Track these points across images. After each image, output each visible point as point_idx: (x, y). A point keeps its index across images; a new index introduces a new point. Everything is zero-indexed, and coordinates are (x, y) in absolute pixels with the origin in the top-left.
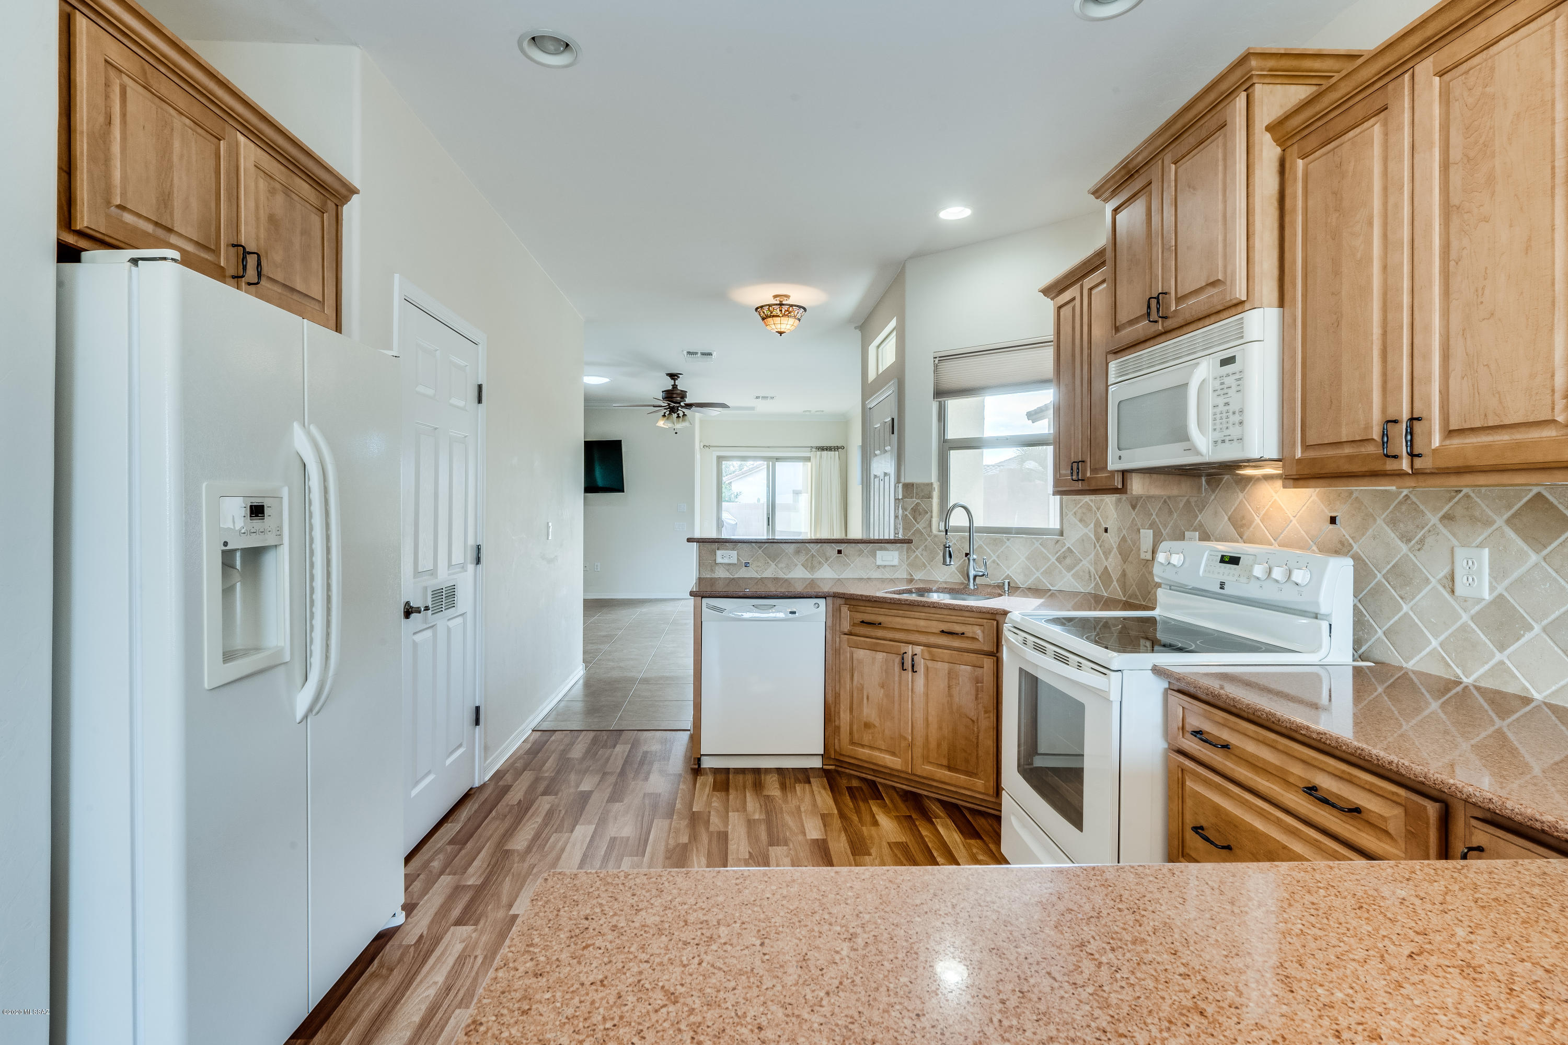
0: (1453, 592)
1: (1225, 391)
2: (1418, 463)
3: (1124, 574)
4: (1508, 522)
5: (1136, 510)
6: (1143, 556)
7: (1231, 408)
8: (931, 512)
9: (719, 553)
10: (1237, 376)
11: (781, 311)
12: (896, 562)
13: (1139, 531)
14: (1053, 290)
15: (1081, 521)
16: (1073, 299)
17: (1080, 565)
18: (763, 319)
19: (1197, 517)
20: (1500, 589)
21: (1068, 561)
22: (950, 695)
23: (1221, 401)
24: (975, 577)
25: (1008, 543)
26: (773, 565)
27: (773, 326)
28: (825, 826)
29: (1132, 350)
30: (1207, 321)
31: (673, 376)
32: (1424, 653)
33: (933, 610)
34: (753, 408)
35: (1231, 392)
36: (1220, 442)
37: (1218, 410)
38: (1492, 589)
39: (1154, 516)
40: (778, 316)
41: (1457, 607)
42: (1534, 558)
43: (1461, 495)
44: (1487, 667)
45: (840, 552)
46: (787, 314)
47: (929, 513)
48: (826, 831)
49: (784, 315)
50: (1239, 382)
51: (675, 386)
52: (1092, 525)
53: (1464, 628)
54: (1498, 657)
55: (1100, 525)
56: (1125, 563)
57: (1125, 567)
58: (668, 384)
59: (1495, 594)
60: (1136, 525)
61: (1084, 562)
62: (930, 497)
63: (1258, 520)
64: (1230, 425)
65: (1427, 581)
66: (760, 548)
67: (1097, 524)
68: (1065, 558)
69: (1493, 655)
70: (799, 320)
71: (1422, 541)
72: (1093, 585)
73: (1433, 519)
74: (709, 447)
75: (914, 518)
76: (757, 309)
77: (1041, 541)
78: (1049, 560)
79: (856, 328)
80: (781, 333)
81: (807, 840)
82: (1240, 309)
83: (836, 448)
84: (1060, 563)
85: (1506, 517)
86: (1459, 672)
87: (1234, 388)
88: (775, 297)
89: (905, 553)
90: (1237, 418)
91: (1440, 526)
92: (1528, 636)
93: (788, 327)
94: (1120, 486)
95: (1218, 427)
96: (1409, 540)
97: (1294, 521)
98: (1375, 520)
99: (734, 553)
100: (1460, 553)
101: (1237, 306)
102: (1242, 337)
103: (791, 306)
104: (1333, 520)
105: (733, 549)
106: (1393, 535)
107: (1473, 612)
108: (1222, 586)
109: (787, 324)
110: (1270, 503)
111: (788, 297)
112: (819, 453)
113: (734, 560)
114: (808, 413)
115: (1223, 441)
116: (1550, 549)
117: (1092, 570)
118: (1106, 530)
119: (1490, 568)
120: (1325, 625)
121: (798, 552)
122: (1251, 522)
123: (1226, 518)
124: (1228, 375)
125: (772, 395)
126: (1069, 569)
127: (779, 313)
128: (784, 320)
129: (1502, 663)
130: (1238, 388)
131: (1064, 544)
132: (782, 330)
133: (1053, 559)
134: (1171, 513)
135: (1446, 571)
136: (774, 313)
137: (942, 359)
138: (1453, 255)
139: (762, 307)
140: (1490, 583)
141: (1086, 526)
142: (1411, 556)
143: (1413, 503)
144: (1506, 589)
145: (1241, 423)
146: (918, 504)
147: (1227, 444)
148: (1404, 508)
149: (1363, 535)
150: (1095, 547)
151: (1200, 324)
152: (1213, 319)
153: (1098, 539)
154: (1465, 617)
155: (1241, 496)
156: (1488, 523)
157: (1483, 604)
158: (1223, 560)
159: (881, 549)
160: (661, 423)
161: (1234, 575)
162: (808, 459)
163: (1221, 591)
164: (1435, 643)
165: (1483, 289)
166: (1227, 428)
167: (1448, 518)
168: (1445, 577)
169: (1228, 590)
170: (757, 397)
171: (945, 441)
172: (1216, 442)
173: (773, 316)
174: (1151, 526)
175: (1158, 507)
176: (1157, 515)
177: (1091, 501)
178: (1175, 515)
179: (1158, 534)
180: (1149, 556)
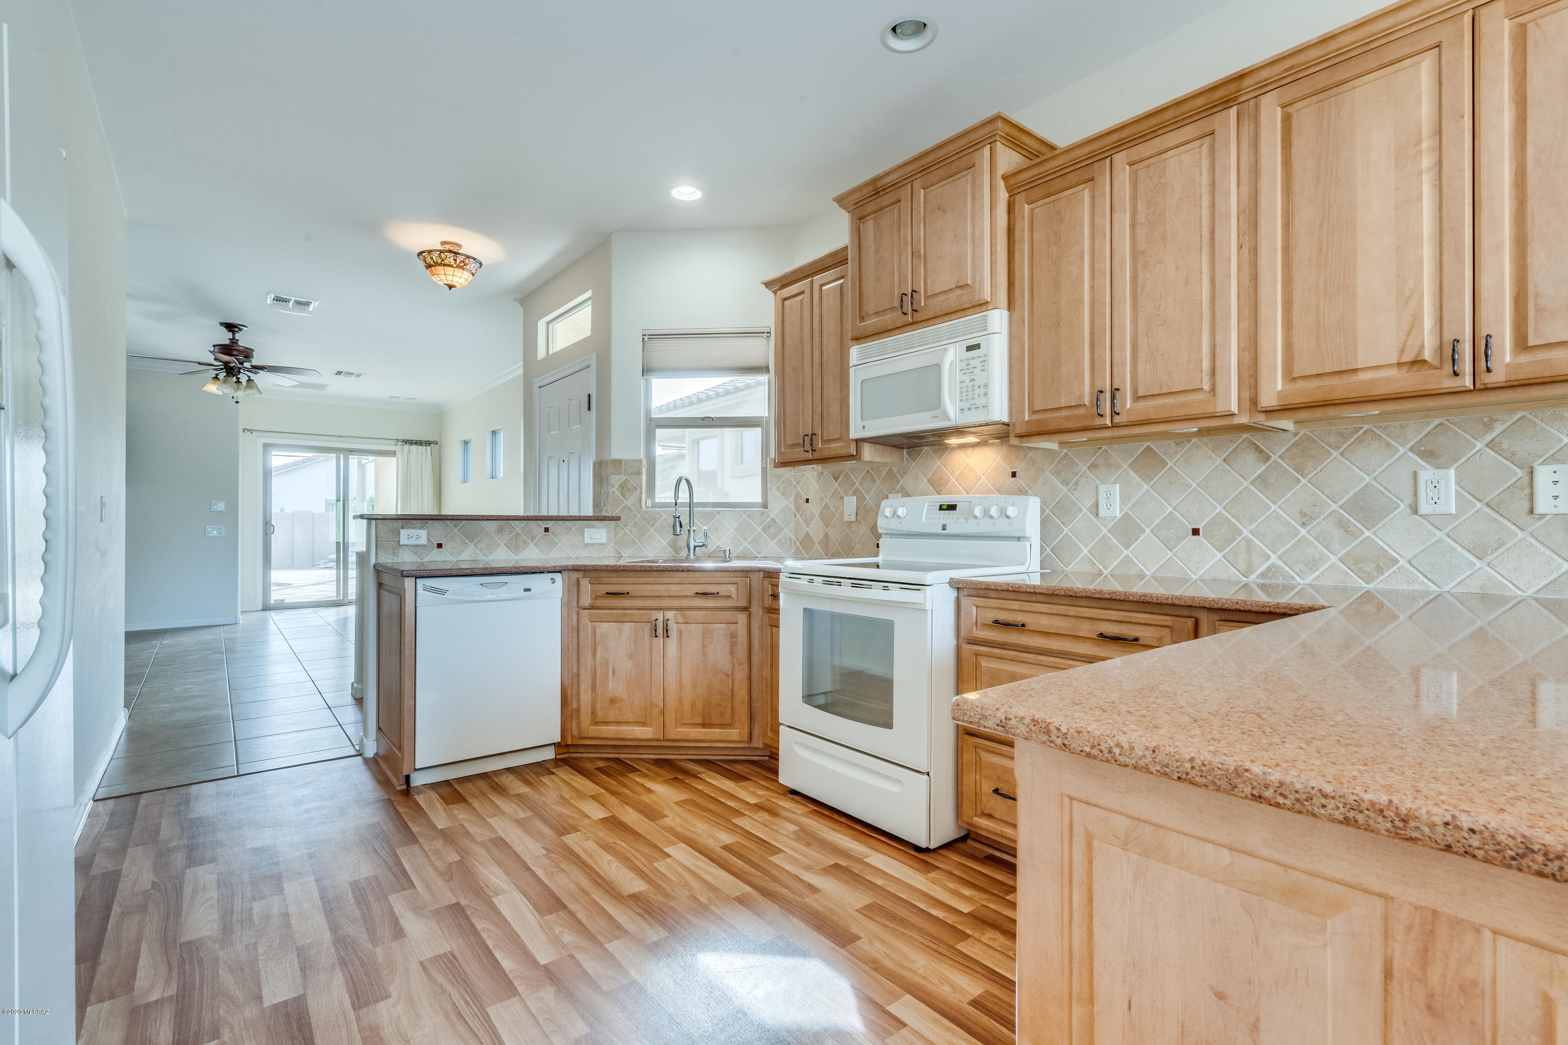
0: (1097, 515)
1: (971, 370)
2: (1117, 419)
3: (827, 536)
4: (1130, 466)
5: (839, 481)
6: (846, 519)
7: (976, 383)
8: (641, 488)
9: (403, 532)
10: (982, 359)
11: (455, 260)
12: (604, 540)
13: (842, 498)
14: (778, 284)
15: (783, 494)
16: (802, 293)
17: (783, 533)
18: (429, 266)
19: (899, 481)
20: (1126, 509)
21: (772, 530)
22: (705, 654)
23: (967, 378)
24: (695, 547)
25: (718, 516)
26: (472, 546)
27: (443, 277)
28: (603, 805)
29: (876, 337)
30: (953, 316)
31: (230, 327)
32: (1078, 559)
33: (684, 574)
34: (322, 387)
35: (977, 371)
36: (966, 409)
37: (964, 385)
38: (1121, 509)
39: (857, 485)
40: (452, 266)
41: (1099, 524)
42: (1146, 487)
43: (1101, 451)
44: (1118, 561)
45: (547, 530)
46: (461, 267)
47: (639, 490)
48: (607, 809)
49: (458, 267)
50: (984, 364)
51: (234, 341)
52: (792, 498)
53: (1104, 538)
54: (1125, 552)
55: (801, 497)
56: (827, 526)
57: (827, 530)
58: (224, 337)
59: (1123, 513)
60: (839, 493)
61: (786, 530)
62: (639, 473)
63: (953, 480)
64: (976, 396)
65: (1081, 510)
66: (456, 526)
67: (798, 496)
68: (769, 527)
69: (1122, 552)
70: (473, 275)
71: (1077, 484)
72: (793, 550)
73: (1084, 468)
74: (251, 431)
75: (622, 494)
76: (420, 253)
77: (747, 514)
78: (756, 530)
79: (515, 300)
80: (451, 287)
81: (595, 821)
82: (984, 308)
83: (428, 443)
84: (765, 532)
85: (1129, 463)
86: (1101, 567)
87: (979, 367)
88: (443, 243)
89: (613, 530)
90: (982, 391)
91: (1088, 472)
92: (1143, 536)
93: (462, 281)
94: (855, 454)
95: (964, 398)
96: (1069, 484)
97: (983, 478)
98: (1044, 471)
99: (423, 533)
100: (1102, 489)
101: (982, 305)
102: (986, 330)
103: (468, 257)
104: (1014, 474)
105: (422, 528)
106: (1057, 481)
107: (1110, 526)
108: (944, 528)
109: (460, 278)
110: (964, 466)
111: (459, 246)
112: (406, 447)
113: (423, 541)
114: (395, 400)
115: (969, 409)
116: (1155, 480)
117: (793, 537)
118: (807, 501)
119: (1120, 497)
120: (1028, 544)
121: (500, 530)
122: (948, 481)
123: (926, 480)
124: (973, 358)
125: (360, 372)
126: (773, 537)
127: (453, 263)
128: (458, 272)
129: (1127, 556)
130: (983, 368)
131: (769, 515)
132: (454, 283)
133: (759, 529)
134: (874, 481)
135: (1091, 503)
136: (446, 261)
137: (650, 337)
138: (1140, 282)
139: (430, 252)
140: (1120, 506)
141: (787, 499)
142: (1069, 494)
143: (1071, 458)
144: (1130, 509)
145: (985, 394)
146: (626, 481)
147: (973, 411)
148: (1064, 462)
149: (1036, 483)
150: (795, 516)
151: (947, 318)
152: (958, 314)
153: (798, 510)
154: (1105, 531)
155: (939, 462)
156: (1119, 467)
157: (1117, 519)
158: (941, 508)
159: (589, 527)
160: (212, 388)
161: (953, 518)
162: (393, 454)
163: (944, 532)
164: (1085, 551)
165: (1159, 306)
166: (973, 398)
167: (1093, 466)
168: (1092, 505)
169: (949, 531)
170: (339, 373)
171: (651, 419)
172: (962, 410)
173: (445, 265)
174: (854, 493)
175: (861, 477)
176: (860, 483)
177: (792, 476)
178: (878, 482)
179: (861, 499)
180: (853, 518)
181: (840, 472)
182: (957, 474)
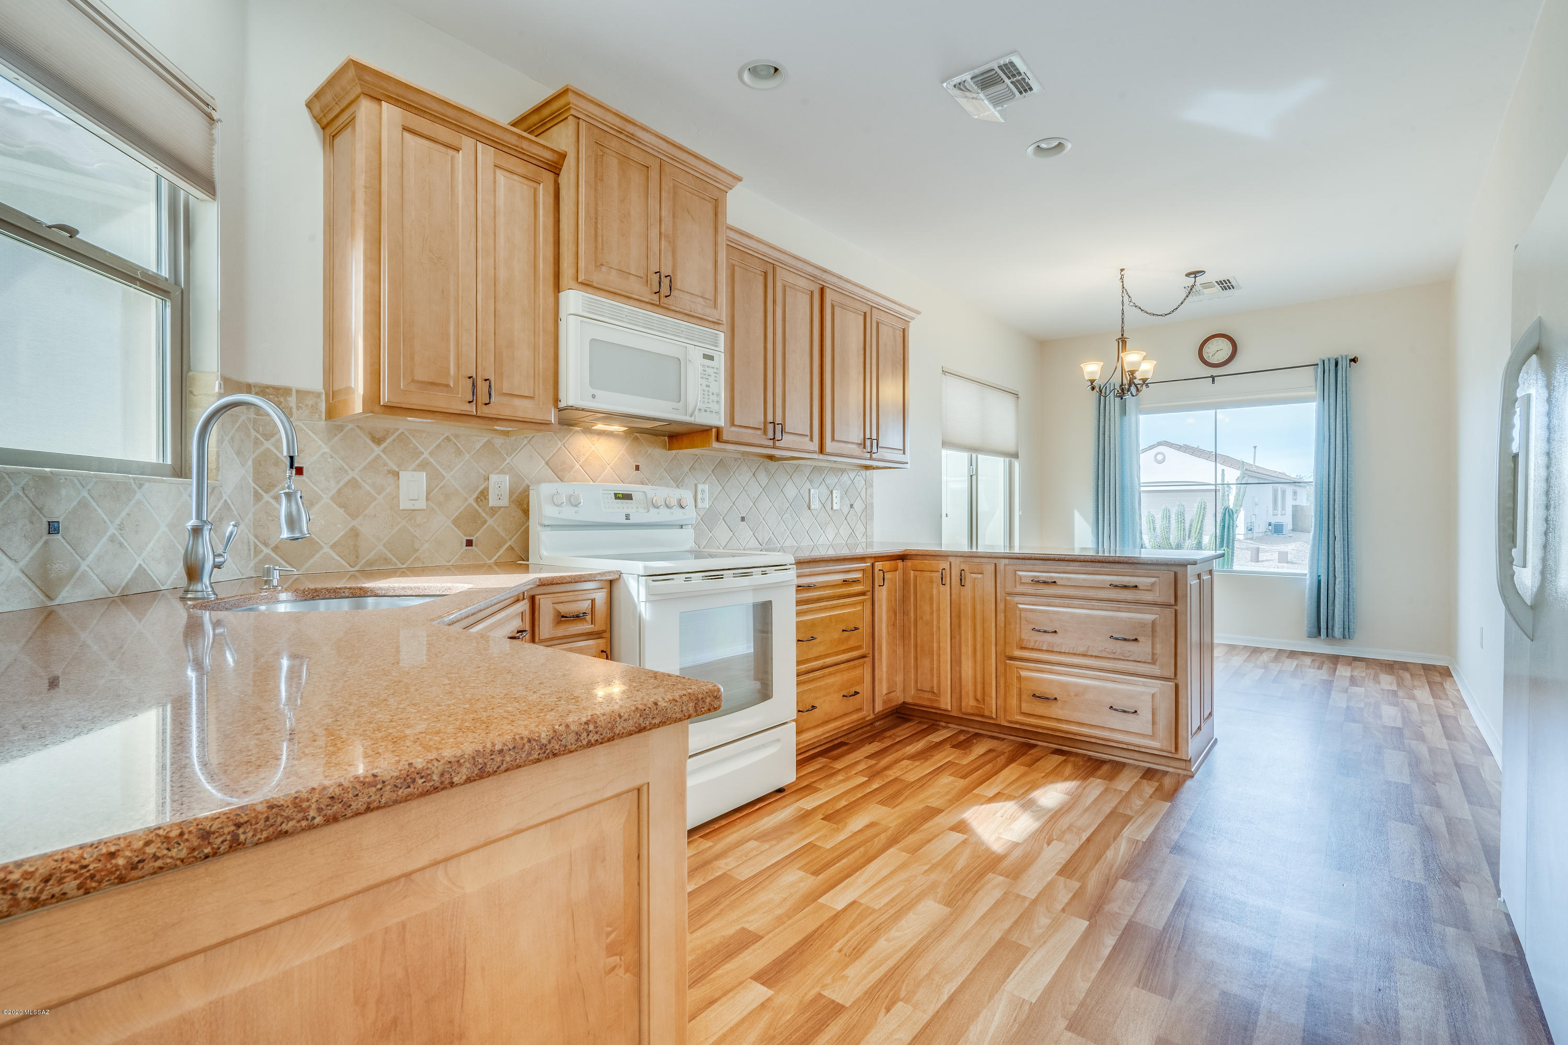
0: (696, 507)
1: (707, 377)
2: (778, 444)
3: (354, 534)
4: (713, 472)
5: (384, 445)
6: (404, 504)
7: (711, 390)
13: (396, 475)
15: (236, 453)
19: (505, 459)
23: (704, 382)
35: (712, 379)
36: (703, 410)
37: (702, 388)
38: (708, 503)
39: (426, 455)
41: (697, 514)
42: (720, 488)
43: (697, 458)
44: (706, 541)
50: (716, 375)
52: (250, 463)
53: (700, 524)
54: (710, 534)
55: (277, 462)
56: (354, 517)
57: (352, 523)
59: (710, 505)
63: (578, 466)
64: (711, 401)
69: (708, 534)
71: (683, 481)
72: (252, 564)
73: (687, 469)
82: (716, 327)
85: (711, 470)
87: (713, 377)
90: (716, 398)
91: (690, 473)
92: (719, 523)
95: (706, 400)
96: (678, 481)
97: (609, 468)
98: (660, 469)
100: (700, 487)
101: (718, 324)
102: (716, 346)
104: (637, 468)
106: (669, 478)
107: (703, 515)
108: (628, 517)
110: (589, 453)
115: (706, 411)
116: (725, 484)
118: (298, 471)
119: (708, 494)
122: (573, 467)
124: (709, 367)
129: (712, 537)
130: (716, 379)
134: (460, 453)
140: (709, 501)
141: (244, 462)
143: (678, 460)
144: (712, 502)
145: (718, 402)
147: (709, 413)
148: (674, 463)
149: (655, 478)
150: (257, 497)
154: (700, 519)
155: (560, 444)
156: (707, 472)
157: (707, 510)
163: (628, 521)
166: (709, 403)
167: (692, 469)
168: (693, 499)
172: (700, 410)
174: (423, 466)
175: (434, 445)
176: (431, 454)
177: (249, 419)
178: (467, 456)
179: (434, 477)
180: (422, 504)
181: (387, 433)
182: (582, 460)
